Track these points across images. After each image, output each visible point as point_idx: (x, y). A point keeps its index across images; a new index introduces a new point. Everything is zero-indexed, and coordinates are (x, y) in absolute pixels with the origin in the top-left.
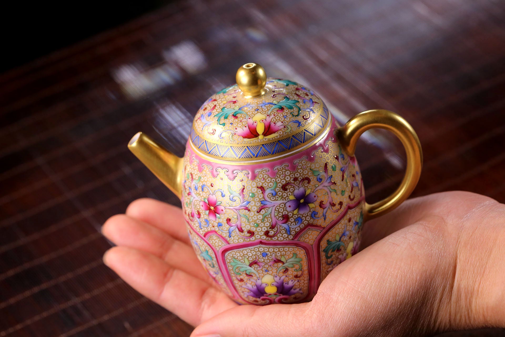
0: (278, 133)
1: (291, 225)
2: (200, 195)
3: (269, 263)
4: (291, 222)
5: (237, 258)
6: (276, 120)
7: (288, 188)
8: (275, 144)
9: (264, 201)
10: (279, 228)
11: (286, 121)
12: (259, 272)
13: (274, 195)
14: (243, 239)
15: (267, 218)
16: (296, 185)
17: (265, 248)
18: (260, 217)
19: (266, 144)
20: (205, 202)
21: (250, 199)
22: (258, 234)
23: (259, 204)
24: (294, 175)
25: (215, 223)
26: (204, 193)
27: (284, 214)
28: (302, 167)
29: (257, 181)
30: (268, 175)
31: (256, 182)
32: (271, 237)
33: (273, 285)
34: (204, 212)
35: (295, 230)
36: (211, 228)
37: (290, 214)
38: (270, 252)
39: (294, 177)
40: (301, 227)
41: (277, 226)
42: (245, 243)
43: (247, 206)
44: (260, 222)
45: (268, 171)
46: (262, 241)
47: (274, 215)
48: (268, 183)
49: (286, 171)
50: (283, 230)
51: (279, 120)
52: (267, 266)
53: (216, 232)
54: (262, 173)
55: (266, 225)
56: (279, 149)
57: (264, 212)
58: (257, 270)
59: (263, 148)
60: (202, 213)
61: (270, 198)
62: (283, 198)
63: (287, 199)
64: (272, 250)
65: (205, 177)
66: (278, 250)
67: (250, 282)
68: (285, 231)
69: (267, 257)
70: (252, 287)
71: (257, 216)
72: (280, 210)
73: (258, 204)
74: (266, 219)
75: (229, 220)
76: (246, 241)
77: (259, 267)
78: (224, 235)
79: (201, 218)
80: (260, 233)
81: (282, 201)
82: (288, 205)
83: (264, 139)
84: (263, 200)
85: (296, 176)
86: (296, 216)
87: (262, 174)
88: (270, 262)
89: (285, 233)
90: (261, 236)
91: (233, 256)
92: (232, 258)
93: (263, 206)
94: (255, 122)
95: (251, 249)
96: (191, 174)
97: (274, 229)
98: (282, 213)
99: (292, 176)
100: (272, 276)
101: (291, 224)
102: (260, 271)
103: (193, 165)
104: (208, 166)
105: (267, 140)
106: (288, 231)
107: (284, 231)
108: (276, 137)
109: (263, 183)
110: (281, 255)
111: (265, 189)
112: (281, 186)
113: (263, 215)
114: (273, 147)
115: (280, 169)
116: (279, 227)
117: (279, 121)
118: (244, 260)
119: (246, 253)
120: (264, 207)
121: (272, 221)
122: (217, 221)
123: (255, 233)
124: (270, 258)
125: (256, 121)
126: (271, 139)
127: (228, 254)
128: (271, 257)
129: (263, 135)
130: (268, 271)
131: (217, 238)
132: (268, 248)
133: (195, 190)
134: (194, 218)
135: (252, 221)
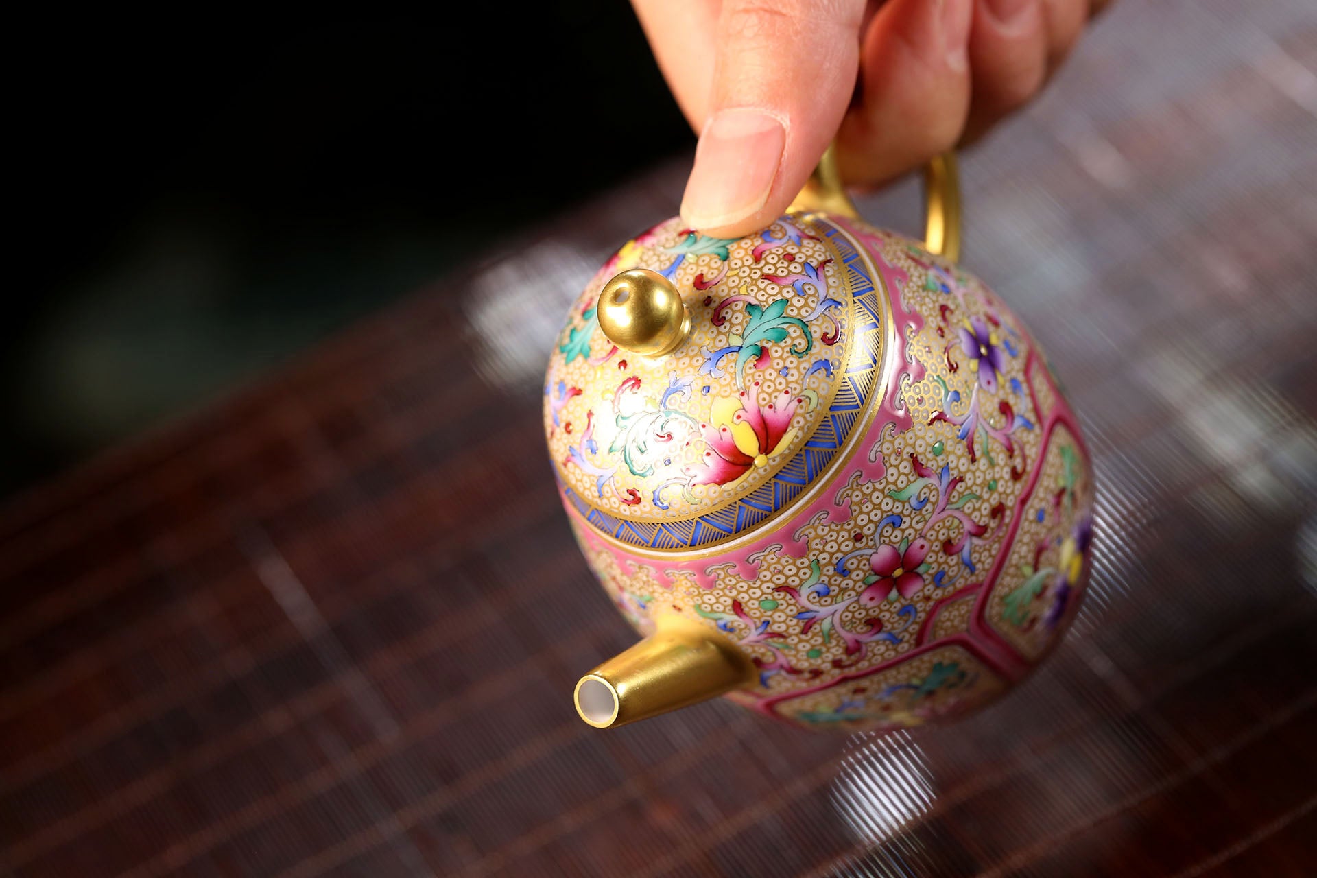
0: (793, 427)
6: (770, 395)
8: (802, 458)
11: (792, 382)
19: (783, 470)
51: (776, 390)
56: (817, 461)
59: (781, 482)
83: (771, 461)
94: (724, 430)
105: (778, 459)
108: (796, 440)
114: (802, 466)
117: (776, 394)
125: (724, 427)
126: (787, 451)
129: (761, 454)
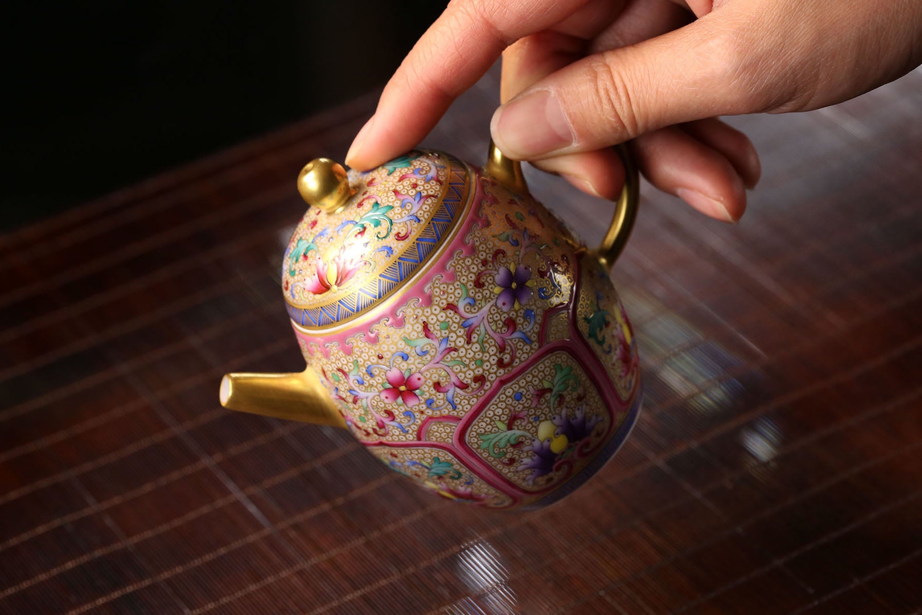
1: (524, 329)
2: (372, 386)
3: (531, 404)
4: (520, 324)
5: (485, 431)
7: (483, 281)
9: (464, 322)
10: (512, 345)
12: (527, 428)
13: (473, 303)
14: (475, 396)
15: (486, 342)
16: (491, 270)
17: (513, 387)
18: (475, 347)
20: (387, 389)
21: (445, 333)
22: (490, 373)
23: (462, 331)
24: (479, 258)
25: (421, 406)
26: (377, 378)
27: (503, 319)
28: (480, 241)
29: (437, 301)
30: (446, 283)
31: (436, 305)
32: (510, 364)
33: (557, 434)
34: (395, 404)
35: (534, 331)
36: (420, 419)
37: (513, 314)
38: (523, 387)
39: (479, 261)
40: (539, 322)
41: (507, 343)
42: (481, 399)
43: (448, 346)
44: (481, 354)
45: (441, 278)
46: (503, 379)
47: (493, 330)
48: (453, 293)
49: (464, 261)
50: (519, 341)
52: (533, 411)
53: (431, 418)
54: (435, 285)
55: (492, 353)
57: (476, 336)
58: (523, 427)
60: (393, 408)
61: (471, 311)
62: (488, 298)
63: (494, 296)
64: (522, 383)
65: (363, 356)
66: (531, 377)
67: (525, 454)
68: (522, 342)
69: (523, 398)
70: (533, 460)
71: (471, 349)
72: (496, 319)
73: (460, 332)
74: (486, 345)
75: (437, 386)
76: (481, 396)
77: (522, 420)
78: (445, 412)
79: (397, 417)
80: (491, 371)
81: (489, 305)
82: (500, 304)
84: (464, 320)
85: (482, 258)
86: (522, 311)
87: (437, 287)
88: (532, 401)
89: (524, 345)
90: (495, 373)
91: (478, 434)
92: (479, 437)
93: (469, 330)
95: (496, 403)
96: (339, 370)
97: (506, 351)
98: (501, 320)
99: (477, 261)
100: (548, 421)
101: (523, 327)
102: (528, 425)
103: (333, 355)
104: (356, 337)
106: (527, 340)
107: (520, 344)
109: (446, 299)
110: (541, 381)
111: (456, 303)
112: (472, 284)
113: (477, 342)
115: (455, 263)
116: (510, 342)
118: (497, 427)
119: (492, 414)
120: (471, 330)
121: (495, 341)
122: (423, 401)
123: (484, 374)
124: (529, 395)
127: (469, 435)
128: (528, 393)
130: (539, 418)
131: (438, 426)
132: (516, 384)
133: (361, 386)
134: (386, 427)
135: (470, 362)
